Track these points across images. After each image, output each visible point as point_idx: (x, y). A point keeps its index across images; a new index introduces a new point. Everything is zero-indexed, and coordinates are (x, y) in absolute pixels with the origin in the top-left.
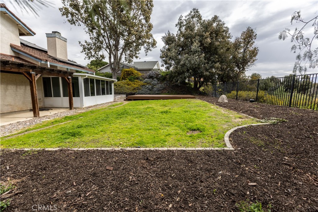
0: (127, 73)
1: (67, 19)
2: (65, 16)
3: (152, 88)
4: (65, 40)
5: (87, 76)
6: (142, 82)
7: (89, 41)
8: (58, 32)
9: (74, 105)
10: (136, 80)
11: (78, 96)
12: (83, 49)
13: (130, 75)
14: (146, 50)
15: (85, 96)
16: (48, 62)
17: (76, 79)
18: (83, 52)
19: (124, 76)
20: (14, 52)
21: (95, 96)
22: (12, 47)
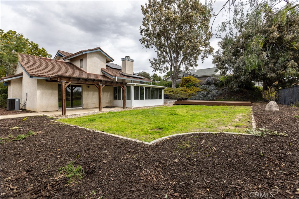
0: (185, 81)
1: (144, 45)
2: (143, 44)
3: (208, 94)
4: (132, 61)
5: (135, 85)
6: (198, 88)
7: (157, 58)
8: (128, 57)
9: (126, 106)
10: (193, 87)
11: (130, 99)
12: (151, 64)
13: (188, 82)
14: (203, 58)
15: (134, 100)
16: (116, 77)
17: (129, 87)
18: (151, 66)
19: (183, 83)
20: (102, 72)
21: (144, 99)
22: (102, 70)
